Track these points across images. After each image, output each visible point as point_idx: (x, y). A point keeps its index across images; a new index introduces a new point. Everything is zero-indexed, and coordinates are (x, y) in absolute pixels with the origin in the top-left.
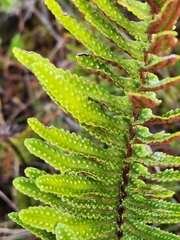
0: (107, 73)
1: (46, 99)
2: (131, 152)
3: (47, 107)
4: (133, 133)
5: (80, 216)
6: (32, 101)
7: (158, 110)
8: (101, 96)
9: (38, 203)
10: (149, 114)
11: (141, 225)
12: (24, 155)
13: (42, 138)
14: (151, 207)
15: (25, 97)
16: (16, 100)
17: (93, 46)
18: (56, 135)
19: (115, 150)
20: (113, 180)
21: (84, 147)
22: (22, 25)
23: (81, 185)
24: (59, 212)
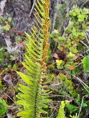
0: (33, 76)
1: (21, 78)
2: (38, 90)
3: (21, 80)
4: (38, 86)
5: (28, 102)
6: (18, 78)
7: (43, 82)
8: (32, 79)
9: (20, 99)
10: (41, 83)
11: (40, 103)
12: (16, 90)
13: (22, 88)
14: (41, 100)
15: (16, 78)
16: (14, 78)
17: (31, 71)
18: (24, 87)
19: (35, 90)
20: (34, 95)
21: (29, 89)
22: (16, 62)
23: (29, 96)
24: (24, 101)
